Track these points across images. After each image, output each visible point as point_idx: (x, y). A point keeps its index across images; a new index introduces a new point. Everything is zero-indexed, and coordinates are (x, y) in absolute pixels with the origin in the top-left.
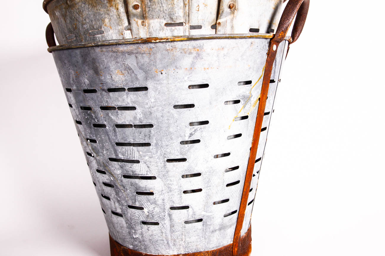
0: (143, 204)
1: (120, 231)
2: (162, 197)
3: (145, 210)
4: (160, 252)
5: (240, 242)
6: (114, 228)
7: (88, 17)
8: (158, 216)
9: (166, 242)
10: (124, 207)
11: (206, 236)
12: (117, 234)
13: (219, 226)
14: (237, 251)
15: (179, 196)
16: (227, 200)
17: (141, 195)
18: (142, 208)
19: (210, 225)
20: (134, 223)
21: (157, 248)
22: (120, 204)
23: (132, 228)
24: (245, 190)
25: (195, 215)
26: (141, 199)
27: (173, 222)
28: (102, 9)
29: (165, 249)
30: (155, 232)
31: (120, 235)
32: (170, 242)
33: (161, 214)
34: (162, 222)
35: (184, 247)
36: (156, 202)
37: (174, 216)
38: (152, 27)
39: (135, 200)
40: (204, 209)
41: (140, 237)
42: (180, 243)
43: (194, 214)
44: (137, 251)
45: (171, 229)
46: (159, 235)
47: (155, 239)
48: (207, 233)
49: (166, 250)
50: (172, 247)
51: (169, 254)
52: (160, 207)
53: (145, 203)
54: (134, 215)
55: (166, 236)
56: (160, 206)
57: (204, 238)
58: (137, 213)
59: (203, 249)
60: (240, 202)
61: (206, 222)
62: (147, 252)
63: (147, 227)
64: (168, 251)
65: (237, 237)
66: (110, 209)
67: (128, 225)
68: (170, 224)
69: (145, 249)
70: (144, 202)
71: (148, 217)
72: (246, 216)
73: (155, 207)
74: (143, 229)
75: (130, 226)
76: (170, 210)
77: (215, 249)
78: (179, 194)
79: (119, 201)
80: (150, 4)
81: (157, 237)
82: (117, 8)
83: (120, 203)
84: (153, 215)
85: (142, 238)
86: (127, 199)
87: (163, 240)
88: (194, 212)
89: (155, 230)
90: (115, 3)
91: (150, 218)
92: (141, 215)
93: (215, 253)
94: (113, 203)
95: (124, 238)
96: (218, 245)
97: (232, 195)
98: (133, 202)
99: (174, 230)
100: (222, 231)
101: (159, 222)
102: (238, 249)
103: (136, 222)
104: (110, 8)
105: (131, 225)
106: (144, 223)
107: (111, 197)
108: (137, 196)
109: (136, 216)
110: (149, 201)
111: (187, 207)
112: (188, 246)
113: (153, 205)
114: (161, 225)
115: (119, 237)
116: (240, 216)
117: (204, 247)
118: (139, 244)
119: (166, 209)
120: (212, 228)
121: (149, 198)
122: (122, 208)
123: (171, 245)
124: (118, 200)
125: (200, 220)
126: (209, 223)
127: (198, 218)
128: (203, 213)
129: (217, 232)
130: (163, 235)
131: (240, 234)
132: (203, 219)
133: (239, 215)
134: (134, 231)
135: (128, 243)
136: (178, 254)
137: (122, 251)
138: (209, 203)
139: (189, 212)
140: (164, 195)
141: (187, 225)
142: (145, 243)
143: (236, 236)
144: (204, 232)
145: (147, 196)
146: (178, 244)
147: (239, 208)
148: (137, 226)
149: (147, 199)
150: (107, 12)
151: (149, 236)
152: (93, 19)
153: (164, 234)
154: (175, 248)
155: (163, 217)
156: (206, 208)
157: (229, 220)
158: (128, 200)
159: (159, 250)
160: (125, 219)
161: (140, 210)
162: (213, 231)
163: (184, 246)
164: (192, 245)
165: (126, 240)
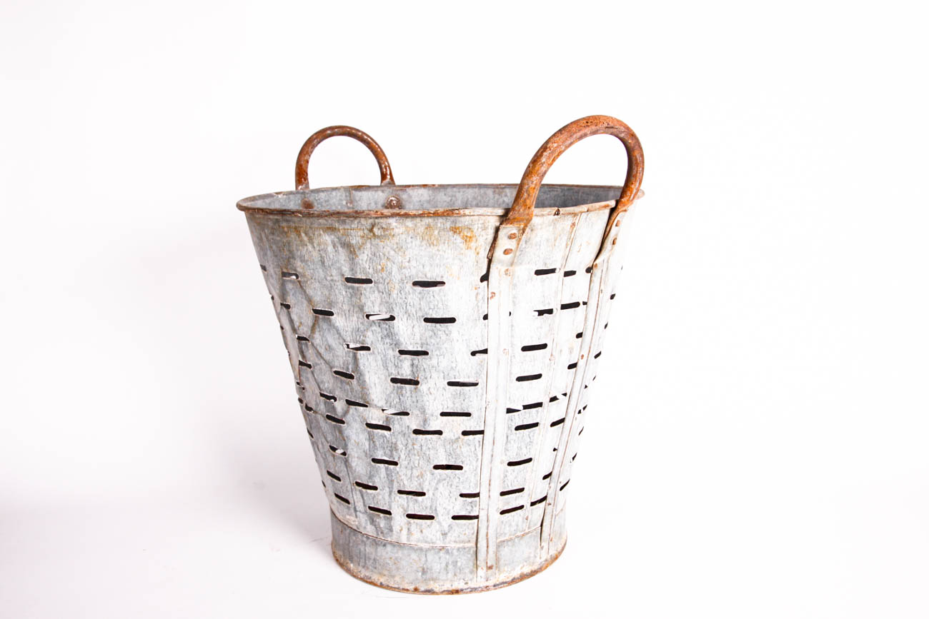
7: (416, 259)
28: (450, 250)
38: (519, 276)
80: (525, 247)
82: (477, 251)
90: (476, 245)
104: (465, 251)
150: (459, 256)
152: (427, 263)
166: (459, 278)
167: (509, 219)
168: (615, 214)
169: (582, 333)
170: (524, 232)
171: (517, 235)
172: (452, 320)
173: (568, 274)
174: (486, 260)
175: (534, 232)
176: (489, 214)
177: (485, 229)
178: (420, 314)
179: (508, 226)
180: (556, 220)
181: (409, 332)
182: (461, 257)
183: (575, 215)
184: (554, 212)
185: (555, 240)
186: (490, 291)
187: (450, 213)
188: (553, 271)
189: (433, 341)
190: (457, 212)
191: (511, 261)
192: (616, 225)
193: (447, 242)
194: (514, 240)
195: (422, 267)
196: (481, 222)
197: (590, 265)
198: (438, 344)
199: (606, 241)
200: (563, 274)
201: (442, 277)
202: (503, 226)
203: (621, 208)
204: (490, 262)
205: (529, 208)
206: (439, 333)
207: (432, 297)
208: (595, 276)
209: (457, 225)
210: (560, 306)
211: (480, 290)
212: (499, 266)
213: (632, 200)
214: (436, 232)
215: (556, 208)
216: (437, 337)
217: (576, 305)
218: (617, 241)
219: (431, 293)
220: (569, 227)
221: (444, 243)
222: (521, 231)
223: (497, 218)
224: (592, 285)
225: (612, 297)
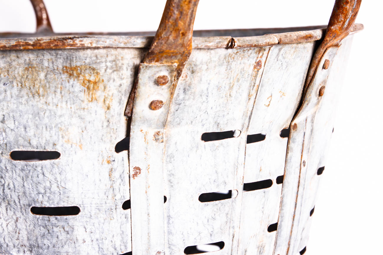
7: (14, 117)
28: (64, 103)
38: (176, 143)
80: (184, 98)
82: (107, 105)
90: (104, 94)
104: (87, 105)
150: (78, 112)
152: (30, 123)
166: (81, 147)
167: (152, 53)
168: (322, 50)
169: (277, 224)
170: (179, 74)
171: (169, 78)
172: (74, 211)
173: (253, 139)
174: (124, 120)
175: (197, 75)
176: (122, 45)
177: (117, 69)
178: (24, 201)
179: (153, 64)
180: (230, 55)
181: (10, 228)
182: (82, 112)
183: (260, 48)
184: (226, 43)
185: (231, 88)
186: (133, 164)
187: (60, 44)
188: (230, 134)
189: (46, 241)
190: (70, 42)
191: (162, 120)
192: (324, 68)
193: (59, 91)
194: (164, 87)
195: (23, 129)
196: (110, 58)
197: (287, 126)
198: (54, 246)
199: (309, 90)
200: (245, 139)
201: (54, 145)
202: (145, 64)
203: (330, 41)
204: (129, 121)
205: (183, 34)
206: (55, 229)
207: (41, 176)
208: (294, 142)
209: (74, 64)
210: (242, 187)
211: (115, 165)
212: (145, 128)
213: (347, 28)
214: (42, 75)
215: (230, 38)
216: (52, 236)
217: (267, 184)
218: (326, 91)
219: (39, 169)
220: (252, 67)
221: (55, 91)
222: (175, 73)
223: (136, 52)
224: (289, 155)
225: (320, 171)
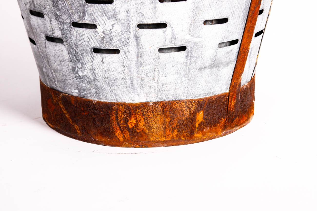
0: (97, 19)
1: (59, 67)
2: (126, 6)
3: (100, 29)
4: (120, 98)
5: (239, 93)
6: (49, 66)
8: (119, 38)
9: (129, 82)
10: (66, 27)
11: (191, 75)
12: (54, 74)
13: (210, 61)
14: (235, 106)
15: (152, 6)
16: (224, 21)
17: (93, 4)
18: (93, 26)
19: (197, 58)
20: (82, 52)
21: (116, 92)
22: (60, 22)
23: (77, 60)
24: (252, 9)
25: (175, 39)
26: (93, 11)
27: (141, 50)
29: (127, 93)
30: (112, 66)
31: (58, 75)
32: (135, 82)
33: (123, 36)
34: (124, 48)
35: (156, 91)
36: (116, 14)
37: (143, 40)
39: (84, 13)
40: (190, 31)
41: (90, 75)
42: (150, 85)
43: (174, 37)
44: (84, 97)
45: (137, 61)
46: (120, 70)
47: (113, 76)
48: (192, 71)
49: (129, 95)
50: (139, 90)
51: (133, 100)
52: (122, 24)
53: (99, 17)
54: (82, 38)
55: (130, 71)
56: (122, 21)
57: (187, 79)
58: (86, 35)
59: (184, 96)
60: (243, 28)
61: (191, 53)
62: (100, 99)
63: (101, 58)
64: (132, 96)
65: (236, 84)
66: (43, 33)
67: (71, 55)
68: (137, 51)
69: (97, 93)
70: (97, 15)
71: (103, 40)
72: (251, 53)
73: (115, 23)
74: (94, 62)
75: (74, 57)
76: (137, 29)
77: (203, 97)
78: (153, 3)
79: (57, 17)
81: (115, 73)
83: (60, 20)
84: (111, 36)
85: (93, 76)
86: (70, 11)
87: (125, 79)
88: (174, 35)
89: (114, 63)
91: (107, 42)
92: (93, 37)
93: (203, 104)
94: (49, 21)
95: (65, 80)
96: (206, 92)
97: (233, 13)
98: (80, 17)
99: (142, 62)
100: (215, 70)
101: (119, 49)
102: (236, 103)
103: (83, 49)
105: (77, 55)
106: (97, 51)
107: (45, 12)
108: (86, 6)
109: (85, 39)
110: (105, 13)
111: (163, 26)
112: (163, 89)
113: (111, 20)
114: (123, 53)
115: (56, 79)
116: (242, 50)
117: (186, 92)
118: (88, 86)
119: (131, 28)
120: (199, 64)
121: (106, 9)
122: (63, 29)
123: (137, 86)
124: (57, 15)
125: (182, 49)
126: (196, 55)
127: (179, 44)
128: (188, 37)
129: (207, 71)
130: (125, 70)
131: (240, 80)
132: (187, 47)
133: (241, 48)
134: (80, 66)
135: (70, 86)
136: (146, 101)
137: (60, 101)
138: (197, 22)
139: (166, 33)
140: (129, 3)
141: (162, 55)
142: (98, 83)
143: (234, 81)
144: (187, 68)
145: (102, 5)
146: (148, 86)
147: (241, 36)
148: (86, 56)
149: (102, 10)
151: (104, 72)
153: (126, 68)
154: (142, 92)
155: (127, 40)
156: (192, 28)
157: (225, 53)
158: (73, 13)
159: (119, 95)
160: (66, 46)
161: (91, 30)
162: (200, 69)
163: (156, 89)
164: (168, 87)
165: (67, 82)
